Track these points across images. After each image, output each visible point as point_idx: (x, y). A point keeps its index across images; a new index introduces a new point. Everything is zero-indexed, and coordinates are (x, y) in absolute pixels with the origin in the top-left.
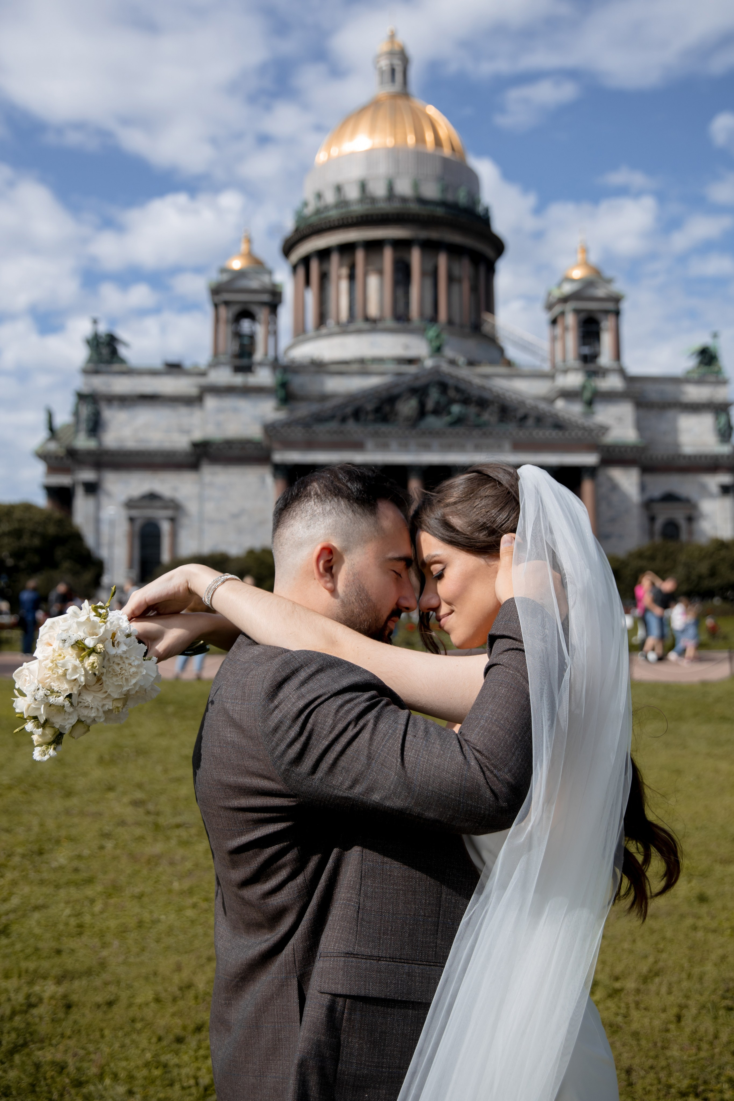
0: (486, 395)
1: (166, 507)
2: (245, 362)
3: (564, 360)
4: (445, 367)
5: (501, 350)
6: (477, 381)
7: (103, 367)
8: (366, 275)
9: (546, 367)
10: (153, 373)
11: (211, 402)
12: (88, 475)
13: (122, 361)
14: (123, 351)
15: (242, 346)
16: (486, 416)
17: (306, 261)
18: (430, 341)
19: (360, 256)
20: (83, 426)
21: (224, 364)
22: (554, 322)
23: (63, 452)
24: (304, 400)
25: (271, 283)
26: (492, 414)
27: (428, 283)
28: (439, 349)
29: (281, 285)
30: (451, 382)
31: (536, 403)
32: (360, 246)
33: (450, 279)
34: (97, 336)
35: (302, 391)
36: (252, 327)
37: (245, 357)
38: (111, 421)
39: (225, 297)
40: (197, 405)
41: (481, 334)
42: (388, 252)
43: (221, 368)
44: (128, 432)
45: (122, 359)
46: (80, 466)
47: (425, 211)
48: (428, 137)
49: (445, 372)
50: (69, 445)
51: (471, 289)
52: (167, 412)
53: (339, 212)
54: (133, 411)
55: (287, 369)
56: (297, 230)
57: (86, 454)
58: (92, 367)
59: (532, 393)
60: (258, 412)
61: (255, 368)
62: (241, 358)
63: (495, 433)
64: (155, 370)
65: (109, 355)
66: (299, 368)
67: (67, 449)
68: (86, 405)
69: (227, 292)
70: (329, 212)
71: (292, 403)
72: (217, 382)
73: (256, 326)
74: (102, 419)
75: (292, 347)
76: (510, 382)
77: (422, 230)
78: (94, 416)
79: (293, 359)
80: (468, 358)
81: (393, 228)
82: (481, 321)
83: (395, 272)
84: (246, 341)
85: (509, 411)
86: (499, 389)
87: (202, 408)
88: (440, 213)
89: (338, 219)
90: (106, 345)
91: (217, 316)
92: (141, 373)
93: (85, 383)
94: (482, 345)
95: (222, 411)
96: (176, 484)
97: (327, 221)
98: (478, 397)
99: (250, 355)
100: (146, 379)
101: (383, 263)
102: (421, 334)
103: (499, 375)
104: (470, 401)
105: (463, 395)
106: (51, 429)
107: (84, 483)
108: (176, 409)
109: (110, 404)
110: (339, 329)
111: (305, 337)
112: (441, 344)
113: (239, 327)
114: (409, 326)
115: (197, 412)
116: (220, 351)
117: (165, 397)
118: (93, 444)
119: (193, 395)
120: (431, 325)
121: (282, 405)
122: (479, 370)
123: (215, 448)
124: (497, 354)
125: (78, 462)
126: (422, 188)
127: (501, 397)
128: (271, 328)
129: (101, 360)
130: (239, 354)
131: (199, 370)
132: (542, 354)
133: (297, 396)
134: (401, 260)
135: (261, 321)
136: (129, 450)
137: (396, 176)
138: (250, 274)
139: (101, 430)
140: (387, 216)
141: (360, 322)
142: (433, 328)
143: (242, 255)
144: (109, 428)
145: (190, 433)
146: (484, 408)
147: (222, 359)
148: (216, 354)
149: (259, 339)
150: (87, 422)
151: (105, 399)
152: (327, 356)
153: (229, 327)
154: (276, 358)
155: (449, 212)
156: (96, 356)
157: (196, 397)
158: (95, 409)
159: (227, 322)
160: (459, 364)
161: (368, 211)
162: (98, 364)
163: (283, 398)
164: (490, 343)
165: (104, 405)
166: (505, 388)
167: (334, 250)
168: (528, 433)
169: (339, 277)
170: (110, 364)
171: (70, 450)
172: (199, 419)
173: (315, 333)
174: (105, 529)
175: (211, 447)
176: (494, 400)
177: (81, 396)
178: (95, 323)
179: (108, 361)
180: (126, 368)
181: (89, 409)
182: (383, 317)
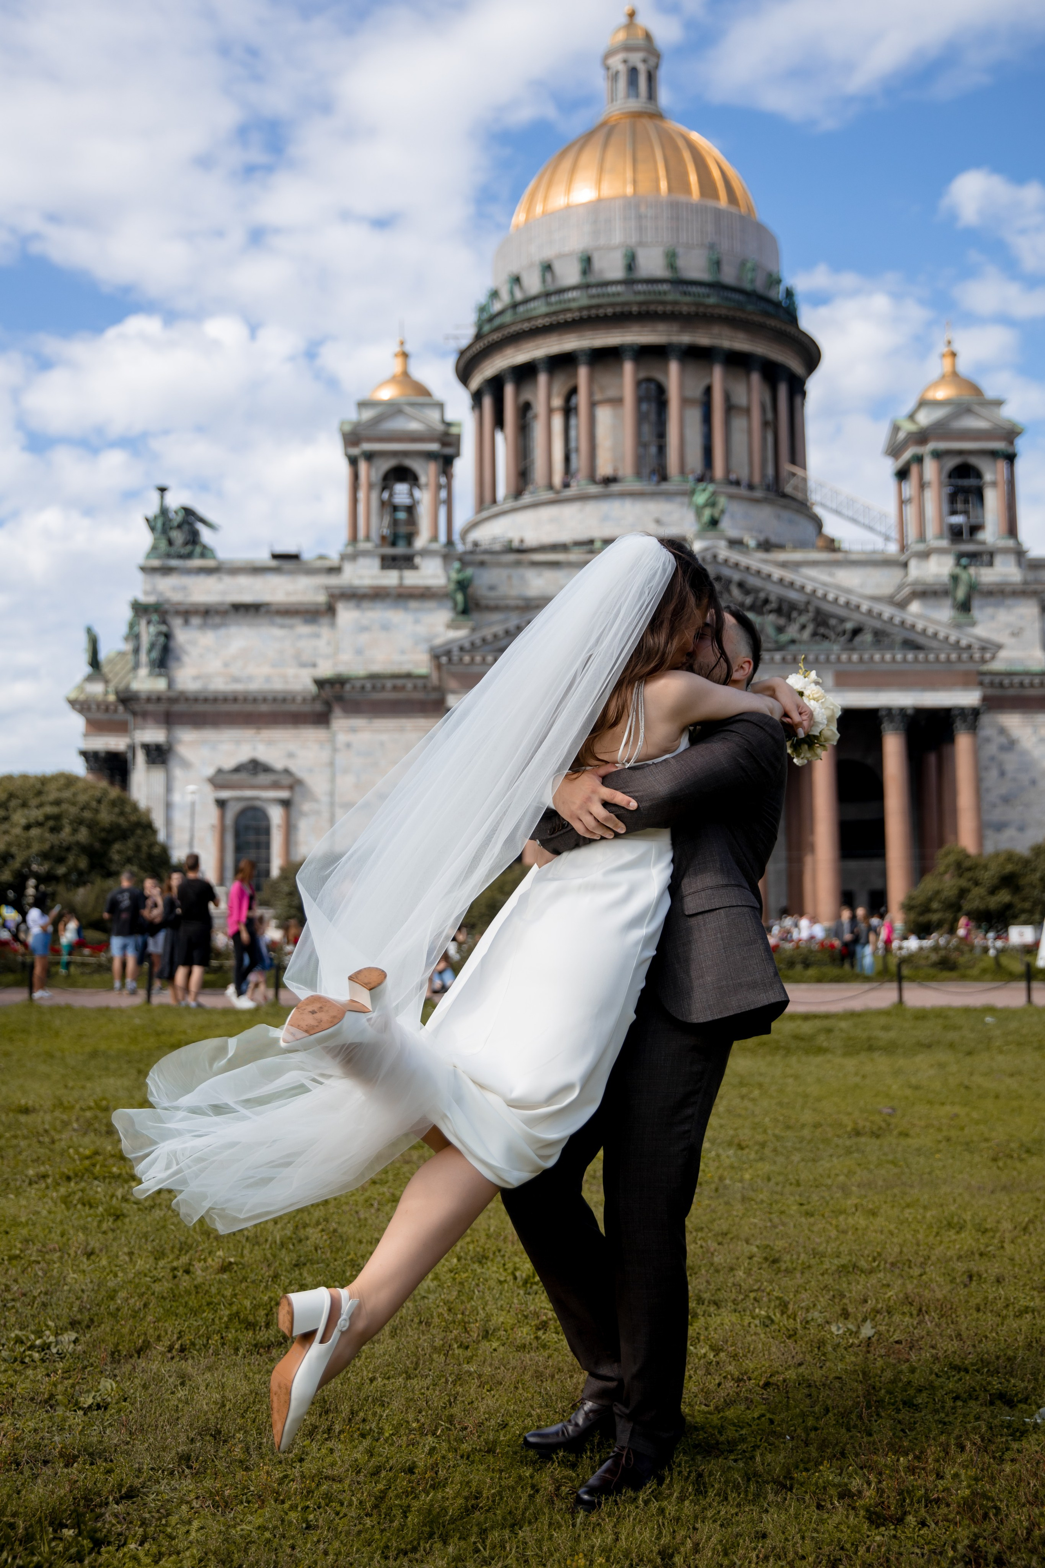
0: (793, 595)
1: (276, 786)
2: (400, 550)
3: (922, 538)
4: (724, 552)
5: (818, 523)
6: (777, 573)
7: (174, 563)
8: (593, 405)
9: (893, 548)
10: (256, 570)
11: (346, 615)
12: (153, 736)
13: (206, 552)
14: (206, 535)
15: (395, 523)
16: (792, 631)
17: (496, 385)
18: (699, 511)
19: (583, 372)
20: (144, 657)
21: (365, 553)
22: (902, 474)
23: (112, 698)
24: (496, 609)
25: (443, 421)
26: (803, 627)
27: (695, 415)
28: (714, 523)
29: (459, 425)
30: (736, 576)
31: (877, 607)
32: (582, 359)
33: (730, 408)
34: (164, 511)
35: (492, 594)
36: (411, 495)
37: (402, 543)
38: (189, 648)
39: (367, 446)
40: (325, 620)
41: (784, 496)
42: (628, 367)
43: (362, 562)
44: (214, 665)
45: (205, 547)
46: (139, 720)
47: (688, 299)
48: (693, 178)
49: (726, 561)
50: (122, 686)
51: (765, 424)
52: (277, 632)
53: (549, 304)
54: (223, 632)
55: (468, 558)
56: (478, 337)
57: (149, 700)
58: (156, 563)
59: (870, 591)
60: (422, 630)
61: (417, 560)
62: (394, 544)
63: (811, 657)
64: (258, 564)
65: (186, 543)
66: (486, 558)
67: (117, 693)
68: (149, 622)
69: (370, 440)
70: (532, 305)
71: (476, 616)
72: (357, 582)
73: (417, 493)
74: (172, 644)
75: (474, 525)
76: (831, 575)
77: (683, 330)
78: (162, 639)
79: (476, 544)
80: (762, 538)
81: (636, 328)
82: (784, 474)
83: (639, 400)
84: (402, 515)
85: (833, 622)
86: (817, 585)
87: (333, 625)
88: (712, 300)
89: (547, 315)
90: (179, 526)
91: (356, 476)
92: (235, 570)
93: (148, 587)
94: (786, 514)
95: (364, 629)
96: (292, 747)
97: (529, 319)
98: (781, 600)
99: (410, 538)
100: (243, 581)
101: (621, 386)
102: (686, 500)
103: (814, 564)
104: (768, 607)
105: (756, 598)
106: (95, 662)
107: (146, 747)
108: (291, 627)
109: (186, 622)
110: (549, 495)
111: (495, 509)
112: (716, 515)
113: (391, 495)
114: (665, 486)
115: (325, 631)
116: (361, 533)
117: (273, 608)
118: (160, 685)
119: (317, 604)
120: (701, 486)
121: (461, 618)
122: (782, 556)
123: (353, 688)
124: (810, 529)
125: (134, 714)
126: (681, 263)
127: (819, 598)
128: (443, 494)
129: (173, 550)
130: (390, 539)
131: (327, 564)
132: (883, 530)
133: (484, 602)
134: (649, 380)
135: (427, 485)
136: (216, 692)
137: (641, 244)
138: (408, 409)
139: (172, 664)
140: (626, 309)
141: (583, 482)
142: (704, 490)
143: (393, 380)
144: (186, 659)
145: (314, 665)
146: (789, 618)
147: (363, 545)
148: (354, 538)
149: (424, 512)
150: (150, 650)
151: (178, 613)
152: (532, 538)
153: (374, 495)
154: (450, 543)
155: (727, 299)
156: (163, 544)
157: (323, 608)
158: (164, 628)
159: (371, 486)
160: (747, 546)
161: (595, 301)
162: (169, 556)
163: (460, 606)
164: (798, 511)
165: (177, 623)
166: (825, 584)
167: (541, 366)
168: (866, 656)
169: (550, 411)
170: (189, 556)
171: (121, 695)
172: (329, 643)
173: (510, 504)
174: (180, 819)
175: (348, 687)
176: (808, 603)
177: (140, 609)
178: (163, 490)
179: (182, 551)
180: (211, 563)
181: (152, 629)
182: (620, 473)
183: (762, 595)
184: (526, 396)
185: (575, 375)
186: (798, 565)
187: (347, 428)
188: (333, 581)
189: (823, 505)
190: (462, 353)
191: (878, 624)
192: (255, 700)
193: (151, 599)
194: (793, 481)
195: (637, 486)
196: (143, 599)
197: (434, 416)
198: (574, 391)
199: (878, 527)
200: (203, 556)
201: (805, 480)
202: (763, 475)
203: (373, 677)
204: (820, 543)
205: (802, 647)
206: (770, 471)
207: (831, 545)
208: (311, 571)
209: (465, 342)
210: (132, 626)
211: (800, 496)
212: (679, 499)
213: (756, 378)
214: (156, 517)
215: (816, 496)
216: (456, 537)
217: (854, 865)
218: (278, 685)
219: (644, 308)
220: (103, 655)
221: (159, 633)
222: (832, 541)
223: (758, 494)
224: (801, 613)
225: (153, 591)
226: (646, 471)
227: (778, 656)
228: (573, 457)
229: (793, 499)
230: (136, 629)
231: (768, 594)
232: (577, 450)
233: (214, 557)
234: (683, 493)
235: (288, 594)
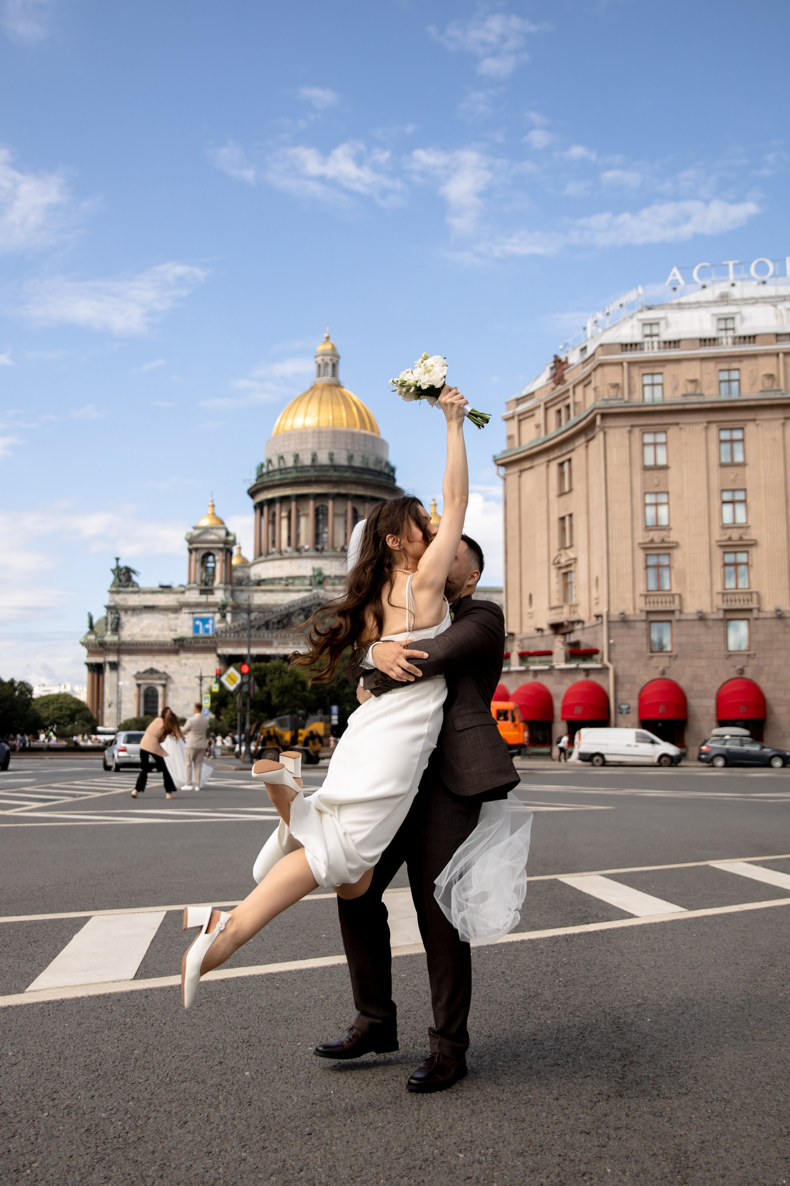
1: (160, 679)
2: (208, 587)
7: (122, 589)
8: (298, 516)
10: (153, 592)
12: (112, 658)
13: (134, 584)
14: (134, 578)
15: (206, 576)
19: (293, 504)
20: (109, 627)
21: (194, 588)
23: (98, 642)
25: (227, 535)
32: (293, 498)
34: (118, 568)
37: (209, 584)
38: (126, 623)
39: (195, 545)
40: (177, 613)
42: (311, 502)
43: (193, 591)
44: (137, 630)
45: (134, 582)
46: (107, 651)
50: (102, 638)
52: (161, 617)
53: (281, 474)
54: (140, 617)
57: (111, 644)
58: (114, 589)
61: (214, 591)
62: (205, 585)
64: (154, 590)
65: (127, 581)
67: (100, 640)
68: (111, 613)
69: (197, 542)
70: (275, 473)
72: (190, 599)
74: (121, 622)
77: (334, 487)
78: (116, 620)
81: (314, 486)
84: (209, 572)
89: (280, 479)
90: (124, 574)
91: (191, 557)
93: (111, 599)
96: (167, 663)
99: (212, 581)
100: (148, 596)
101: (309, 509)
106: (91, 627)
107: (110, 662)
108: (166, 615)
109: (126, 613)
110: (281, 555)
115: (178, 617)
116: (193, 580)
117: (160, 607)
118: (115, 638)
119: (175, 606)
123: (188, 642)
125: (106, 649)
126: (335, 458)
129: (121, 584)
130: (204, 582)
131: (180, 590)
135: (218, 560)
136: (137, 641)
138: (213, 530)
139: (120, 629)
141: (293, 551)
143: (208, 516)
144: (125, 628)
145: (176, 630)
147: (193, 584)
148: (190, 581)
149: (218, 570)
150: (111, 625)
151: (122, 609)
153: (198, 564)
156: (117, 581)
157: (176, 608)
158: (117, 616)
159: (196, 561)
161: (299, 474)
162: (119, 586)
165: (122, 613)
167: (277, 500)
169: (282, 517)
170: (127, 586)
171: (101, 642)
175: (185, 642)
177: (109, 608)
178: (117, 559)
179: (125, 584)
180: (136, 589)
181: (113, 616)
185: (291, 505)
187: (188, 537)
188: (182, 597)
192: (152, 645)
193: (112, 604)
196: (110, 604)
200: (133, 586)
203: (195, 638)
208: (174, 593)
210: (105, 614)
214: (115, 570)
218: (161, 639)
219: (318, 478)
220: (94, 624)
221: (115, 618)
225: (113, 600)
230: (107, 615)
233: (138, 586)
235: (166, 602)
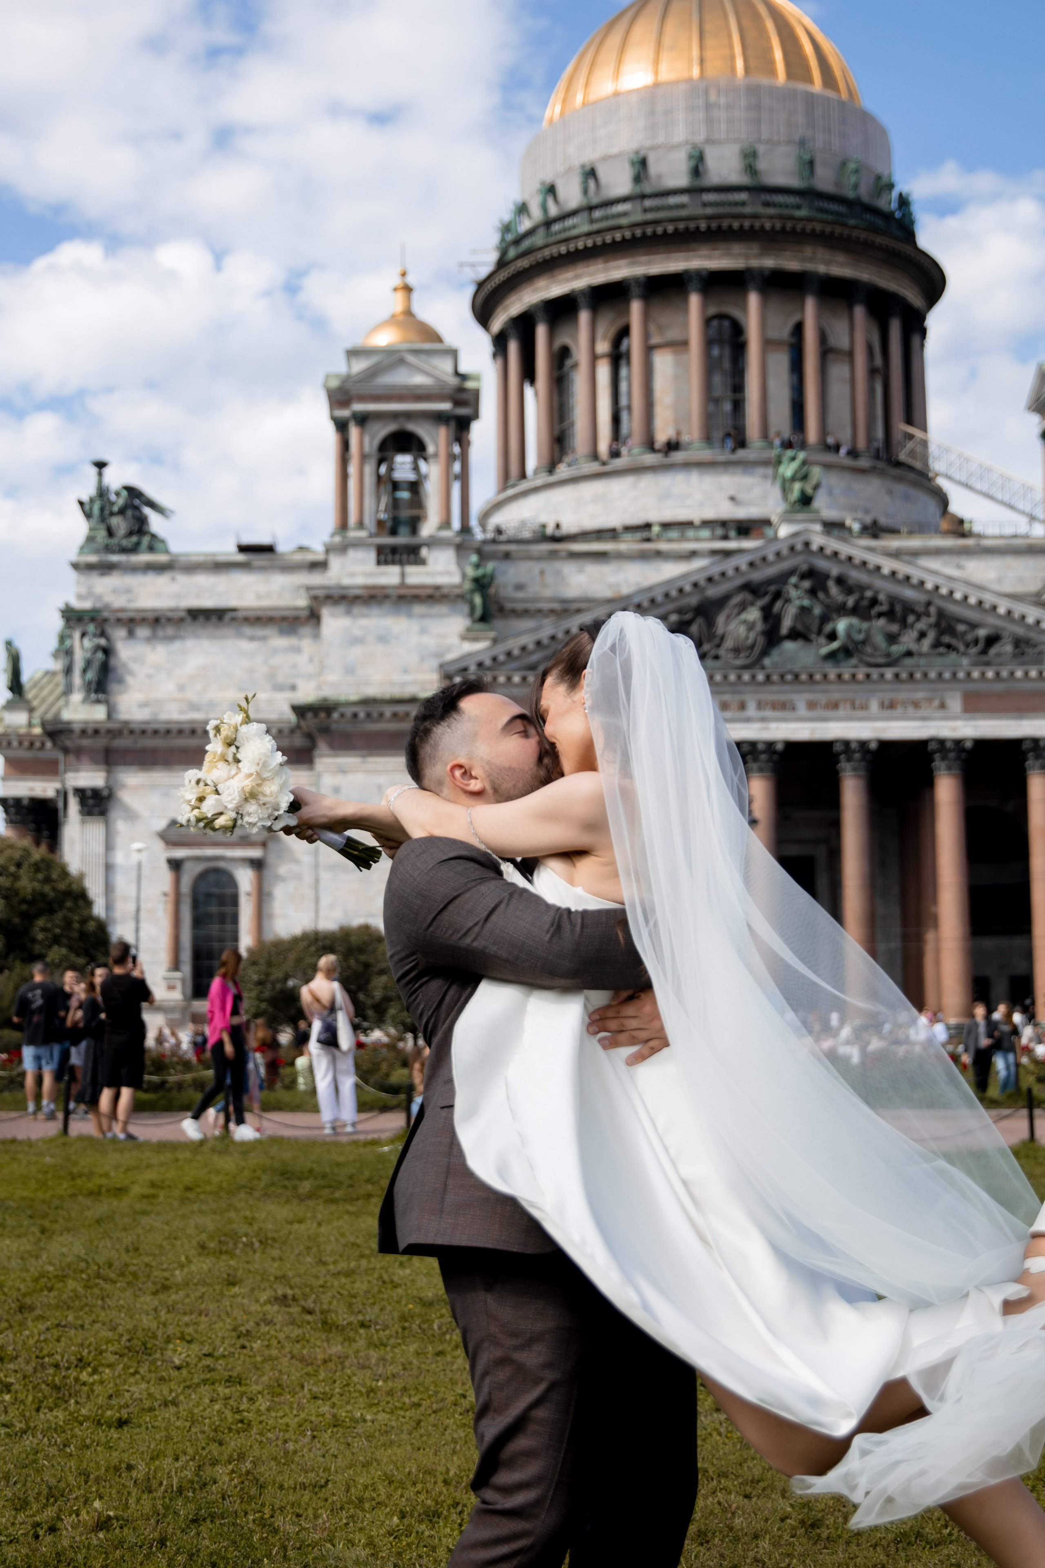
0: (909, 594)
1: (245, 843)
2: (402, 539)
4: (818, 540)
5: (943, 500)
6: (888, 565)
7: (115, 558)
8: (649, 350)
9: (1038, 532)
10: (219, 566)
11: (333, 623)
12: (89, 779)
13: (155, 543)
14: (156, 523)
15: (395, 504)
16: (908, 640)
17: (524, 326)
18: (786, 486)
19: (636, 307)
21: (357, 544)
23: (37, 731)
24: (525, 613)
25: (457, 373)
26: (922, 635)
27: (781, 361)
28: (806, 501)
29: (477, 378)
30: (835, 570)
31: (1019, 609)
32: (635, 290)
33: (826, 352)
34: (102, 492)
35: (520, 595)
36: (416, 468)
37: (403, 530)
38: (133, 666)
39: (359, 407)
40: (306, 630)
41: (898, 464)
42: (695, 300)
43: (353, 554)
44: (166, 688)
45: (154, 536)
46: (72, 758)
47: (771, 211)
48: (778, 55)
49: (821, 549)
50: (49, 716)
51: (872, 372)
52: (245, 645)
53: (592, 221)
54: (177, 645)
55: (488, 548)
56: (502, 264)
57: (84, 732)
58: (93, 559)
59: (1008, 589)
60: (430, 642)
61: (424, 552)
62: (394, 532)
63: (933, 675)
64: (221, 559)
65: (130, 534)
66: (512, 547)
67: (43, 725)
68: (83, 635)
69: (362, 398)
70: (570, 222)
71: (498, 623)
72: (346, 581)
73: (423, 466)
74: (113, 662)
75: (497, 506)
76: (959, 567)
77: (764, 252)
78: (100, 655)
79: (499, 531)
80: (868, 520)
81: (704, 251)
82: (897, 436)
83: (709, 343)
84: (404, 495)
85: (961, 628)
86: (940, 581)
87: (317, 636)
88: (802, 213)
89: (589, 234)
90: (122, 512)
91: (345, 445)
92: (193, 567)
93: (83, 590)
94: (900, 488)
95: (357, 641)
97: (566, 240)
98: (893, 600)
99: (414, 524)
100: (203, 580)
101: (686, 325)
102: (770, 471)
103: (937, 552)
104: (877, 609)
105: (862, 598)
106: (16, 686)
107: (80, 792)
108: (264, 638)
109: (131, 634)
110: (595, 467)
111: (524, 486)
112: (809, 491)
113: (391, 469)
114: (741, 454)
115: (306, 644)
116: (353, 518)
117: (240, 615)
118: (99, 713)
119: (297, 609)
120: (790, 453)
121: (480, 626)
122: (894, 543)
123: (342, 715)
124: (932, 507)
125: (66, 751)
126: (762, 165)
127: (942, 597)
128: (457, 467)
129: (114, 541)
130: (389, 524)
131: (310, 557)
132: (1028, 509)
133: (509, 606)
134: (721, 317)
135: (436, 455)
136: (168, 722)
137: (709, 141)
138: (411, 358)
139: (113, 687)
140: (692, 225)
141: (636, 451)
142: (793, 459)
143: (392, 320)
144: (130, 680)
145: (293, 688)
146: (904, 624)
147: (353, 534)
148: (343, 525)
149: (432, 490)
150: (85, 671)
151: (119, 621)
152: (571, 523)
153: (369, 469)
154: (466, 529)
155: (821, 210)
156: (102, 534)
157: (305, 613)
158: (103, 642)
159: (364, 457)
160: (850, 530)
161: (650, 216)
162: (108, 549)
163: (479, 612)
164: (916, 484)
165: (119, 634)
166: (950, 578)
167: (582, 301)
168: (1004, 674)
169: (594, 358)
170: (134, 549)
171: (49, 728)
172: (311, 660)
173: (543, 479)
174: (123, 884)
175: (335, 715)
176: (929, 604)
177: (72, 617)
178: (101, 465)
179: (125, 543)
180: (162, 558)
181: (88, 643)
182: (685, 438)
183: (869, 594)
184: (564, 339)
185: (627, 312)
186: (916, 554)
187: (334, 383)
188: (316, 579)
189: (949, 477)
190: (481, 285)
191: (1020, 631)
193: (87, 605)
194: (910, 445)
195: (706, 454)
196: (77, 604)
197: (445, 366)
198: (625, 332)
199: (1021, 506)
200: (151, 549)
201: (925, 443)
202: (870, 439)
203: (367, 702)
204: (945, 525)
205: (922, 661)
206: (880, 433)
207: (959, 528)
208: (289, 568)
209: (484, 271)
210: (62, 638)
211: (918, 465)
212: (761, 471)
213: (859, 312)
214: (92, 500)
215: (937, 465)
216: (474, 522)
217: (989, 943)
219: (714, 225)
220: (26, 677)
221: (98, 648)
222: (961, 522)
223: (864, 462)
224: (919, 617)
225: (89, 595)
226: (718, 434)
227: (889, 673)
228: (624, 416)
229: (911, 468)
230: (68, 643)
231: (877, 592)
232: (629, 408)
233: (167, 552)
234: (766, 463)
235: (259, 597)
